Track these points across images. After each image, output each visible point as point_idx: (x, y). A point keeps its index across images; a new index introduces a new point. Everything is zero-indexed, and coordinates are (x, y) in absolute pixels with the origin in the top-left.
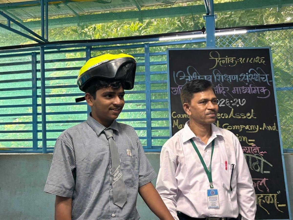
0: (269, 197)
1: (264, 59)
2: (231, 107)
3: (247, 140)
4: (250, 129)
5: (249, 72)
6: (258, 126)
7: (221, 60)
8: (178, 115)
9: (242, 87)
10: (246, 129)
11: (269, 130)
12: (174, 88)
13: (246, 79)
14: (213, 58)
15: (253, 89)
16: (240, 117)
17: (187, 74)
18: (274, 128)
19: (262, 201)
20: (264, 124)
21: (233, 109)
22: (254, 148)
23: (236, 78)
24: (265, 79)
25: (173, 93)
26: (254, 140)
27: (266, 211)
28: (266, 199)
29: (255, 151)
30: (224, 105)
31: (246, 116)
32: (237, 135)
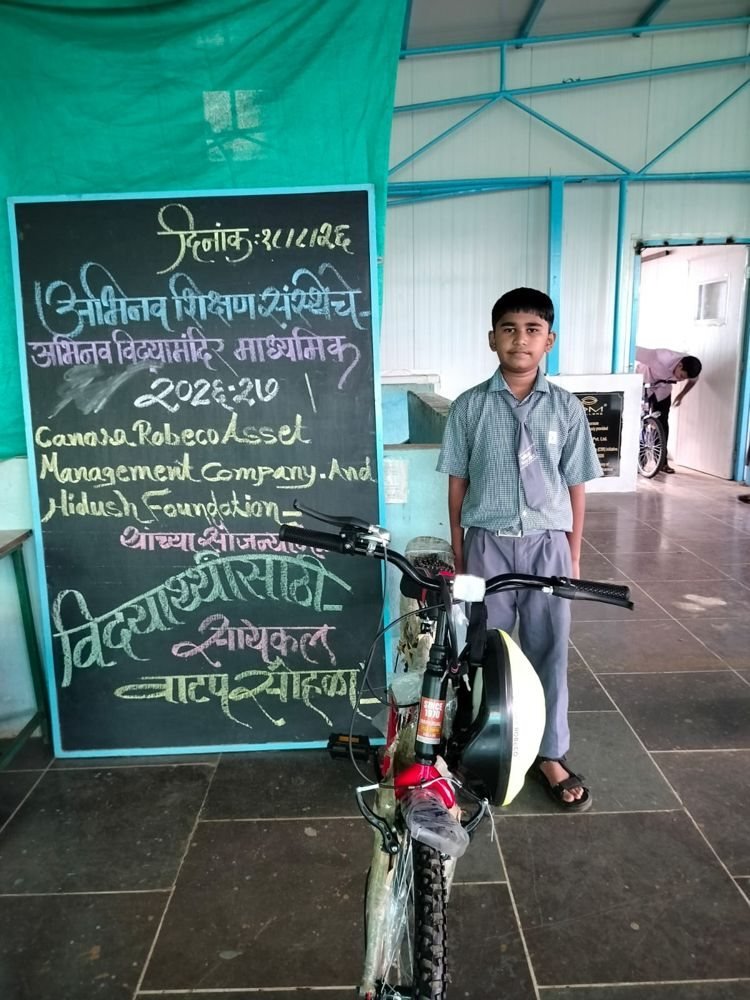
0: (334, 678)
1: (346, 233)
2: (230, 408)
3: (276, 514)
4: (288, 479)
5: (294, 282)
6: (313, 469)
7: (200, 237)
8: (55, 438)
9: (267, 339)
10: (279, 477)
11: (350, 479)
12: (39, 344)
13: (280, 309)
14: (171, 232)
15: (305, 344)
16: (259, 441)
17: (81, 294)
18: (365, 474)
19: (312, 690)
20: (335, 461)
21: (235, 415)
23: (248, 304)
24: (348, 305)
25: (35, 362)
27: (324, 716)
28: (325, 684)
30: (207, 402)
31: (277, 438)
32: (248, 497)
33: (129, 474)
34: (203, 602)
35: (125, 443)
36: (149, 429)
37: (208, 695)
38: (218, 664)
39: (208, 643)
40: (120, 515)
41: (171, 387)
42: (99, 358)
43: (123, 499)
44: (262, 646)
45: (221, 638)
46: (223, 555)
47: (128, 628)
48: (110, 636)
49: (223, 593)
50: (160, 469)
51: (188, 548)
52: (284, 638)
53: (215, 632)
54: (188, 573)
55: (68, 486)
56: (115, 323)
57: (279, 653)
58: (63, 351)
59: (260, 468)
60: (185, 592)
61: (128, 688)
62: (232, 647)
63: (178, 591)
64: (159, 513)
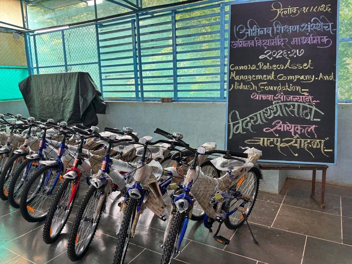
0: (316, 142)
1: (330, 7)
2: (288, 58)
3: (300, 90)
4: (305, 79)
5: (312, 21)
6: (313, 76)
7: (283, 10)
8: (235, 67)
9: (302, 38)
10: (302, 79)
11: (326, 79)
12: (234, 42)
13: (307, 29)
14: (275, 10)
15: (314, 39)
16: (296, 68)
17: (247, 28)
18: (331, 78)
19: (308, 145)
20: (321, 74)
21: (289, 60)
22: (307, 97)
23: (297, 28)
24: (329, 27)
25: (232, 47)
26: (307, 90)
27: (311, 154)
28: (312, 144)
29: (307, 100)
30: (281, 57)
31: (302, 67)
32: (291, 85)
33: (255, 77)
34: (274, 116)
35: (255, 69)
36: (263, 65)
37: (274, 144)
38: (277, 135)
39: (275, 128)
40: (252, 89)
41: (271, 52)
42: (250, 45)
43: (253, 85)
44: (292, 130)
45: (279, 127)
46: (282, 102)
47: (251, 122)
48: (245, 125)
49: (281, 113)
50: (265, 76)
51: (271, 99)
52: (299, 128)
53: (277, 125)
54: (271, 107)
55: (237, 81)
56: (256, 35)
57: (297, 133)
58: (240, 43)
59: (296, 76)
60: (269, 113)
61: (249, 140)
62: (282, 130)
63: (267, 112)
64: (263, 89)
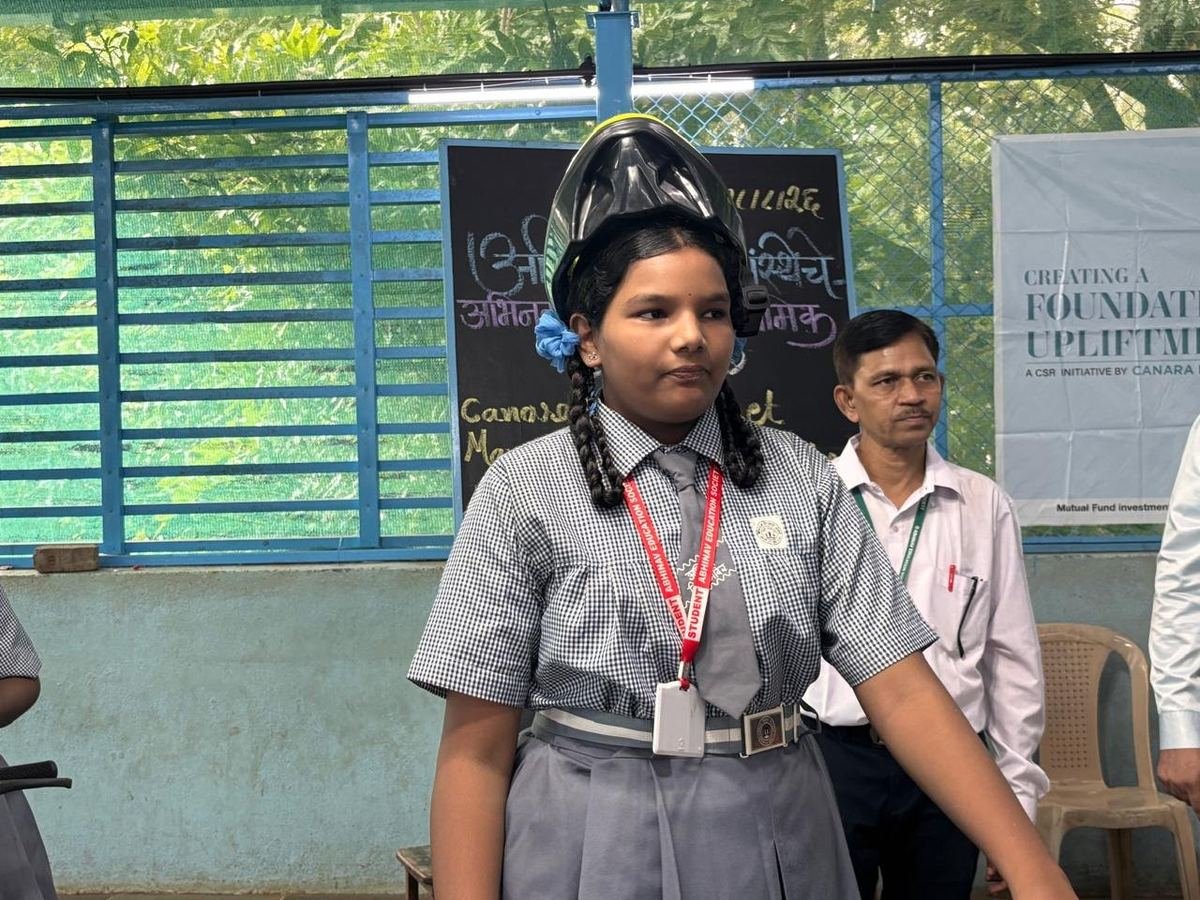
1: (815, 198)
5: (761, 244)
8: (485, 412)
12: (471, 302)
15: (774, 313)
17: (522, 248)
24: (820, 273)
25: (465, 323)
58: (499, 311)
